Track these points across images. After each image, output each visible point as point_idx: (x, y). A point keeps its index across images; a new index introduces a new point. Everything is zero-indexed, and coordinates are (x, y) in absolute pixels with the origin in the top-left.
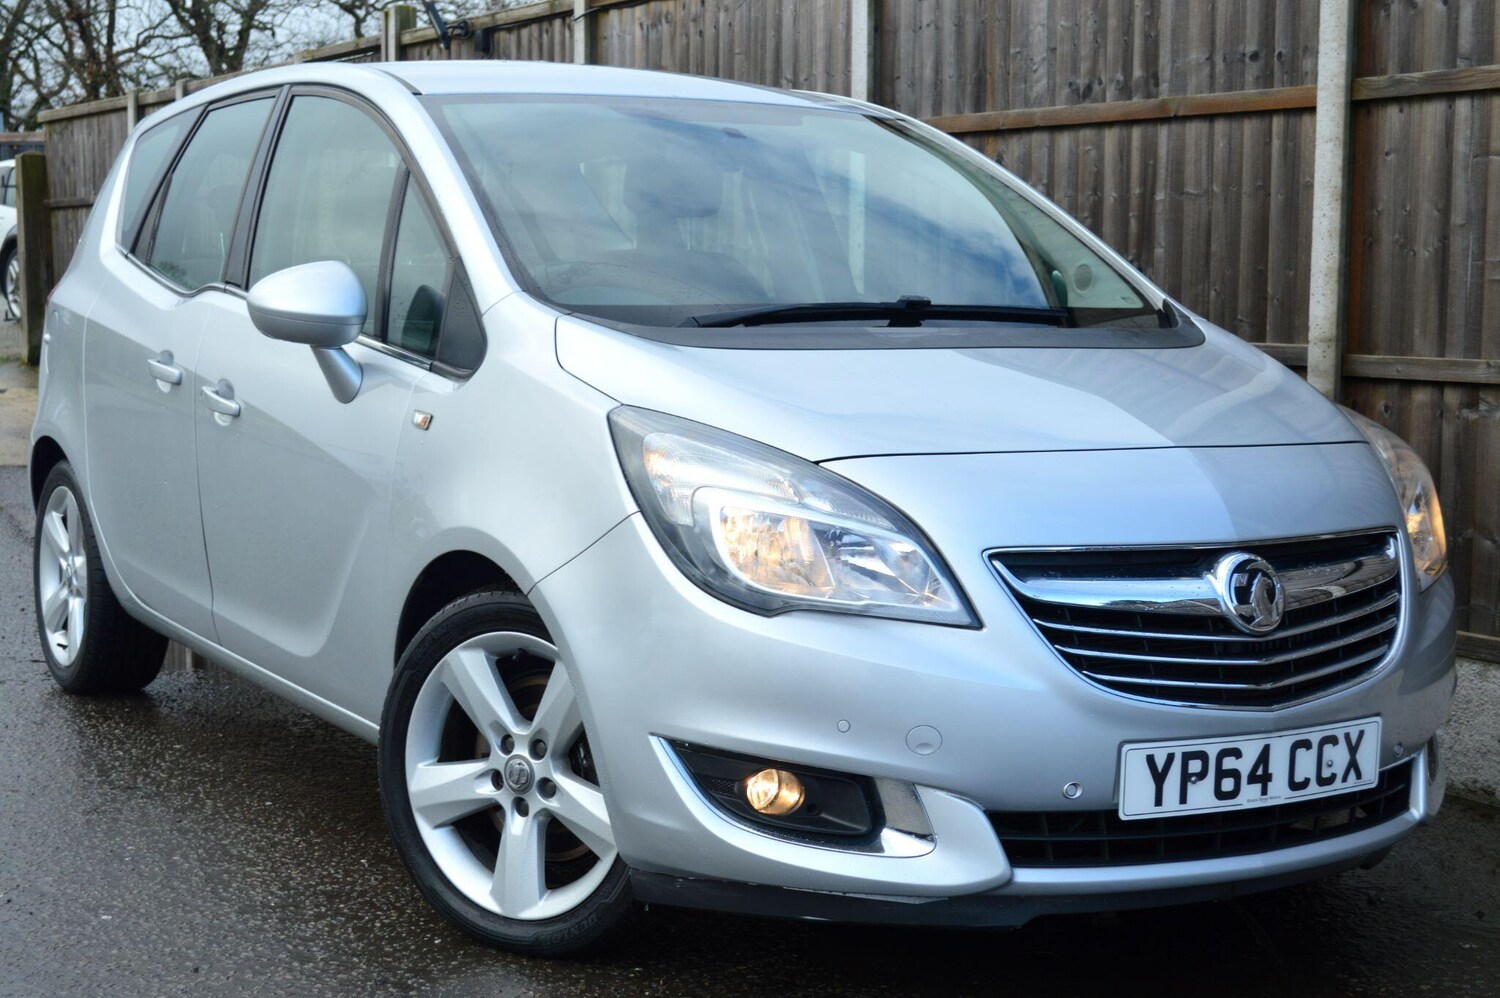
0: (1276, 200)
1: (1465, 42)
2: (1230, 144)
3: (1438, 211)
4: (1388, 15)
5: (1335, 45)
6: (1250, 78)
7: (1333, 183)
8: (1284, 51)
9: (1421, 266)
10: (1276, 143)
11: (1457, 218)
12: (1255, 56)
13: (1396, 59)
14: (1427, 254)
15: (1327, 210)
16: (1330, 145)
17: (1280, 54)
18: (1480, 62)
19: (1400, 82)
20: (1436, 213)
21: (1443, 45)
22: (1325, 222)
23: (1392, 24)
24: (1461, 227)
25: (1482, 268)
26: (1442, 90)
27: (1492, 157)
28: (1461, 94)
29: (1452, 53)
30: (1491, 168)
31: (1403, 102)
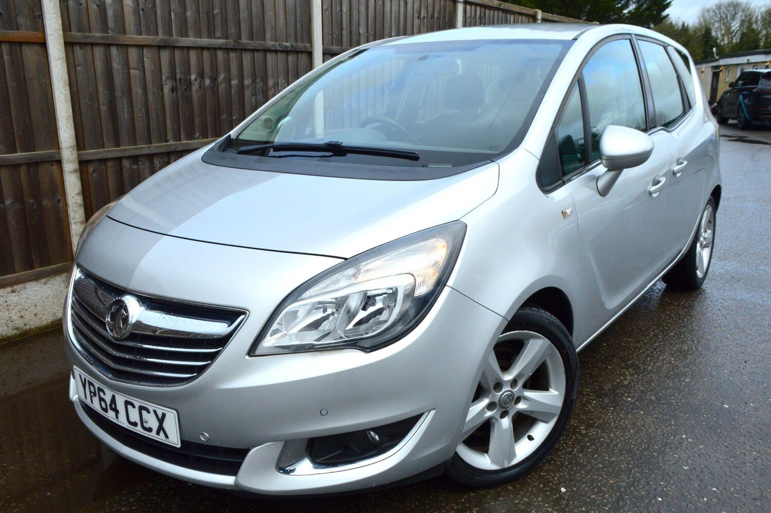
1: (111, 24)
3: (107, 91)
7: (63, 79)
9: (103, 113)
11: (118, 94)
14: (105, 108)
15: (62, 90)
16: (60, 62)
18: (119, 33)
19: (88, 37)
20: (106, 91)
21: (100, 23)
22: (62, 96)
23: (70, 10)
24: (120, 97)
25: (132, 112)
26: (109, 42)
27: (131, 70)
28: (113, 45)
29: (105, 27)
30: (131, 75)
31: (83, 45)
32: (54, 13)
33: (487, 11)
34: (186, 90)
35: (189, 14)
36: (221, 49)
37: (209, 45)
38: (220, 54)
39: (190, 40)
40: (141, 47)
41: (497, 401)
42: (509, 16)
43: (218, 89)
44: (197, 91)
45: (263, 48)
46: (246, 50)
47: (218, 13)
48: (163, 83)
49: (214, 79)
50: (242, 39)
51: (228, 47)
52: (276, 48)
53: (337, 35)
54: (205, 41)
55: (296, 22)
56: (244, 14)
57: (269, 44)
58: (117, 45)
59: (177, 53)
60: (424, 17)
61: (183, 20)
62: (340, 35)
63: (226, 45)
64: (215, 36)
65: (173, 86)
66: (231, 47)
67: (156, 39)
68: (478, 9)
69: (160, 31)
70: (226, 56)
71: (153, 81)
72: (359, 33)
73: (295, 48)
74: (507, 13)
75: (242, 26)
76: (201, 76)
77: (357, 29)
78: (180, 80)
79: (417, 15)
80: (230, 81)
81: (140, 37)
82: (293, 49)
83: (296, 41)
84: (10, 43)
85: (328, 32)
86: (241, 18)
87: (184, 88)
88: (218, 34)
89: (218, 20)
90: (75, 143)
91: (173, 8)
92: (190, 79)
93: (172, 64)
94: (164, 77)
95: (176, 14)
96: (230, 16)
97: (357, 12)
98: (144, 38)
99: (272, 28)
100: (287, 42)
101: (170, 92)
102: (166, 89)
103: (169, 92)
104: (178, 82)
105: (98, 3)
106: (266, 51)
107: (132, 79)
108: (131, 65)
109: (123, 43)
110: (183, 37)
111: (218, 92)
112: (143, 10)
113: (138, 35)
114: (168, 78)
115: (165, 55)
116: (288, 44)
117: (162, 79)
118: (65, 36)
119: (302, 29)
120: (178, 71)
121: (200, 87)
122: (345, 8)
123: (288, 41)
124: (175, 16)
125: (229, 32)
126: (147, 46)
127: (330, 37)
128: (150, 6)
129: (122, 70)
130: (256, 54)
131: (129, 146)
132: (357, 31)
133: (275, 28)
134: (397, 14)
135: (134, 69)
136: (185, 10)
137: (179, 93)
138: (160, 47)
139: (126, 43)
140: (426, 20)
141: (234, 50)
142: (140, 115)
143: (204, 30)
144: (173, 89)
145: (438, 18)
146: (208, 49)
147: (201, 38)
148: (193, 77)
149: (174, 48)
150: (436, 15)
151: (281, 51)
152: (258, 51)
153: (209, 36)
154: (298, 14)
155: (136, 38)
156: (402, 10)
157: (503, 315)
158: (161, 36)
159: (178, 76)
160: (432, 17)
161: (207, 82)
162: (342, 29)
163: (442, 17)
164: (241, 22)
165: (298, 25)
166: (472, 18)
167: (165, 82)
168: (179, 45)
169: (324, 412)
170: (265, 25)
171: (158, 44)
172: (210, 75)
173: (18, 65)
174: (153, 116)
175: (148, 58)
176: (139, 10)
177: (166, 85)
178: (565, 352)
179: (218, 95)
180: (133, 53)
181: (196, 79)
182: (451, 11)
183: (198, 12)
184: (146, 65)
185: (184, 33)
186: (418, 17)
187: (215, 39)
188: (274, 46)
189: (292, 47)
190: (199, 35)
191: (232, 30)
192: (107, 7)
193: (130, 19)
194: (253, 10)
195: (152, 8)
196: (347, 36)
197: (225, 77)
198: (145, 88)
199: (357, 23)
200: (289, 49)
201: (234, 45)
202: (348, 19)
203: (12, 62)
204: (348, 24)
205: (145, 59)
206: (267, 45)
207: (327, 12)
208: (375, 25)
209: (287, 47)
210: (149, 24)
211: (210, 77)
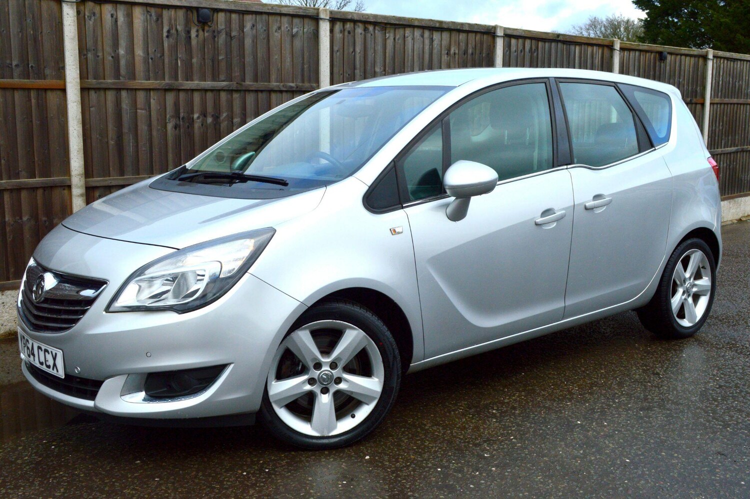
0: (36, 122)
1: (123, 71)
2: (6, 100)
3: (116, 128)
4: (87, 58)
5: (74, 67)
6: (15, 74)
7: (78, 118)
8: (33, 65)
9: (111, 147)
10: (33, 101)
11: (125, 130)
12: (17, 66)
13: (92, 74)
14: (113, 143)
15: (76, 127)
16: (75, 104)
17: (32, 66)
18: (129, 79)
19: (101, 83)
21: (113, 72)
22: (76, 132)
23: (89, 61)
24: (127, 133)
25: (137, 146)
26: (119, 87)
27: (138, 111)
28: (123, 89)
29: (117, 75)
30: (138, 114)
31: (97, 89)
32: (74, 65)
33: (540, 44)
34: (188, 127)
35: (194, 60)
36: (224, 90)
37: (212, 87)
38: (223, 95)
39: (195, 84)
40: (148, 90)
41: (316, 377)
42: (572, 47)
43: (220, 126)
44: (199, 128)
45: (267, 89)
46: (249, 91)
47: (223, 59)
48: (167, 121)
49: (216, 118)
50: (246, 81)
51: (231, 88)
52: (280, 88)
53: (349, 75)
54: (208, 84)
55: (303, 64)
56: (249, 59)
57: (273, 85)
58: (127, 89)
59: (182, 95)
60: (455, 54)
61: (189, 66)
62: (353, 75)
63: (229, 87)
64: (219, 79)
65: (176, 124)
66: (234, 89)
67: (163, 83)
68: (528, 42)
69: (167, 77)
70: (229, 96)
71: (158, 119)
72: (375, 71)
73: (302, 89)
74: (570, 45)
75: (246, 69)
76: (204, 114)
77: (373, 68)
78: (183, 118)
79: (446, 52)
80: (232, 119)
81: (149, 82)
82: (298, 89)
83: (303, 81)
84: (38, 89)
85: (339, 72)
86: (245, 62)
87: (186, 126)
88: (222, 77)
89: (223, 65)
90: (83, 171)
91: (179, 56)
92: (193, 118)
93: (176, 105)
94: (168, 116)
95: (182, 61)
96: (235, 61)
97: (372, 51)
98: (152, 83)
99: (278, 70)
100: (293, 83)
101: (174, 129)
102: (170, 126)
103: (172, 129)
104: (181, 121)
105: (113, 55)
106: (270, 91)
107: (139, 118)
108: (139, 106)
109: (132, 88)
110: (187, 81)
111: (220, 129)
112: (152, 59)
113: (147, 80)
114: (172, 117)
115: (170, 98)
116: (293, 85)
117: (166, 117)
118: (81, 83)
119: (310, 71)
120: (181, 111)
121: (202, 125)
122: (358, 49)
123: (294, 81)
124: (181, 64)
125: (233, 75)
126: (153, 89)
127: (342, 76)
128: (159, 55)
129: (130, 110)
130: (260, 94)
131: (132, 175)
132: (373, 70)
133: (280, 71)
134: (421, 52)
135: (141, 109)
136: (191, 58)
137: (181, 130)
138: (166, 90)
139: (134, 87)
140: (457, 56)
141: (237, 91)
142: (144, 149)
143: (209, 74)
144: (176, 127)
145: (472, 54)
146: (212, 90)
147: (205, 81)
148: (196, 116)
149: (179, 90)
150: (470, 51)
151: (286, 91)
152: (262, 91)
153: (214, 80)
154: (305, 57)
155: (145, 83)
156: (427, 48)
157: (301, 301)
158: (167, 81)
159: (182, 115)
160: (465, 52)
161: (210, 120)
162: (355, 68)
163: (478, 52)
164: (246, 66)
165: (305, 66)
166: (519, 52)
167: (169, 120)
168: (183, 88)
169: (149, 354)
170: (271, 67)
171: (164, 88)
172: (212, 113)
173: (43, 107)
174: (156, 150)
175: (154, 99)
176: (149, 59)
177: (170, 123)
178: (381, 344)
179: (220, 132)
180: (141, 96)
181: (198, 118)
182: (490, 45)
183: (204, 59)
184: (152, 106)
185: (189, 77)
186: (447, 54)
187: (219, 82)
188: (278, 86)
189: (297, 87)
190: (203, 78)
191: (236, 73)
192: (120, 57)
193: (140, 67)
194: (259, 55)
195: (161, 57)
196: (361, 75)
197: (227, 115)
198: (150, 125)
199: (373, 62)
200: (294, 89)
201: (237, 87)
202: (362, 59)
203: (38, 104)
204: (363, 64)
205: (152, 100)
206: (270, 86)
207: (338, 53)
208: (394, 63)
209: (292, 87)
210: (157, 71)
211: (213, 116)
